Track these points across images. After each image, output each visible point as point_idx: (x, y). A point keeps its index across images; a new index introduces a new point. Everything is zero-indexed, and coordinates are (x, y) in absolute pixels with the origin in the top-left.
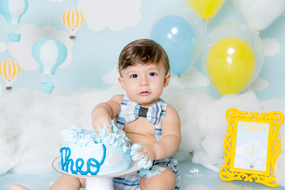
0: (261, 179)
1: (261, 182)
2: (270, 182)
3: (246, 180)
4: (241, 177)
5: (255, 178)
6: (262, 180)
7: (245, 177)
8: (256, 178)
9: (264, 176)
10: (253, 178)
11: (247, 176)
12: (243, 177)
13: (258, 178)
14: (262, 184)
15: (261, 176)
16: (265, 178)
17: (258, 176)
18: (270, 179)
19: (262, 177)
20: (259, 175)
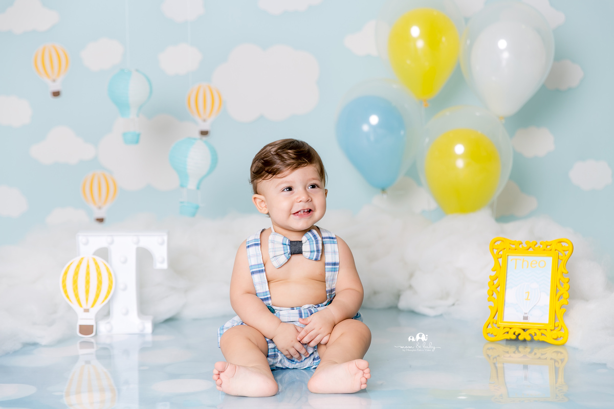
0: (542, 334)
1: (542, 338)
2: (555, 337)
3: (521, 338)
4: (514, 334)
5: (534, 334)
6: (543, 336)
7: (519, 334)
8: (536, 334)
9: (546, 330)
10: (530, 335)
11: (522, 332)
12: (516, 334)
13: (538, 333)
14: (543, 342)
15: (541, 331)
16: (548, 333)
17: (538, 330)
18: (556, 334)
19: (544, 332)
20: (540, 330)
